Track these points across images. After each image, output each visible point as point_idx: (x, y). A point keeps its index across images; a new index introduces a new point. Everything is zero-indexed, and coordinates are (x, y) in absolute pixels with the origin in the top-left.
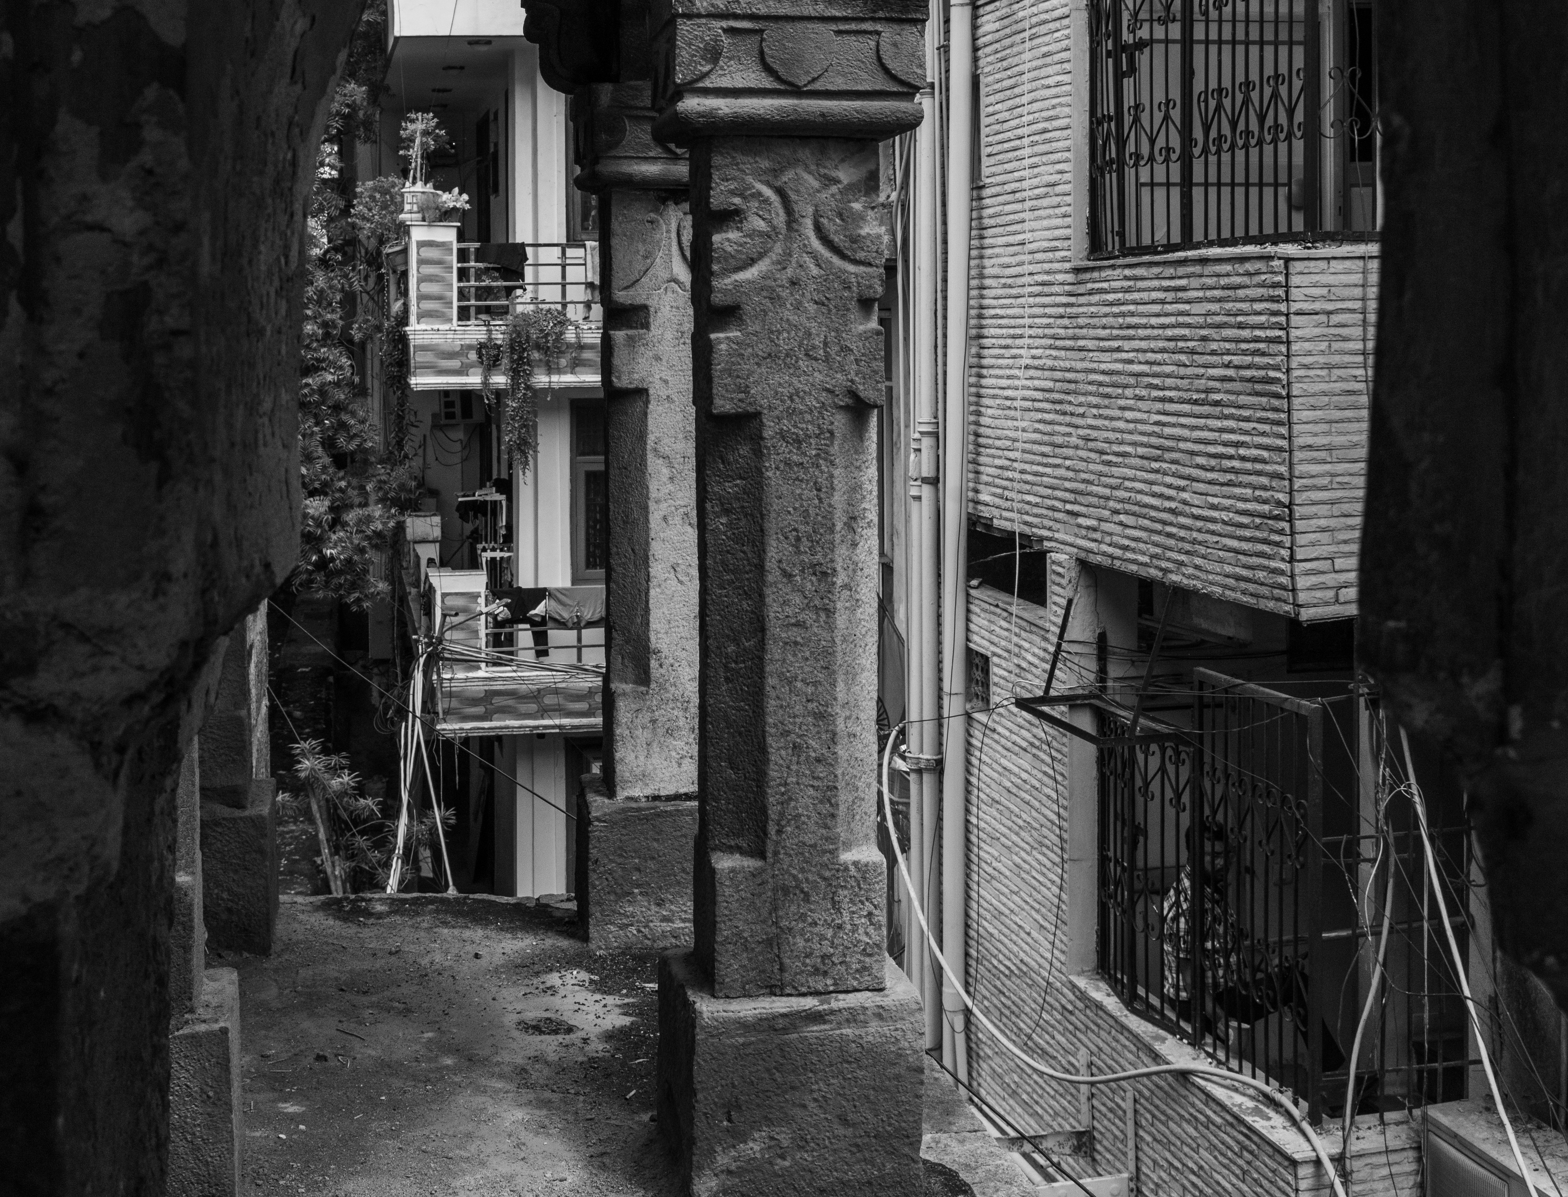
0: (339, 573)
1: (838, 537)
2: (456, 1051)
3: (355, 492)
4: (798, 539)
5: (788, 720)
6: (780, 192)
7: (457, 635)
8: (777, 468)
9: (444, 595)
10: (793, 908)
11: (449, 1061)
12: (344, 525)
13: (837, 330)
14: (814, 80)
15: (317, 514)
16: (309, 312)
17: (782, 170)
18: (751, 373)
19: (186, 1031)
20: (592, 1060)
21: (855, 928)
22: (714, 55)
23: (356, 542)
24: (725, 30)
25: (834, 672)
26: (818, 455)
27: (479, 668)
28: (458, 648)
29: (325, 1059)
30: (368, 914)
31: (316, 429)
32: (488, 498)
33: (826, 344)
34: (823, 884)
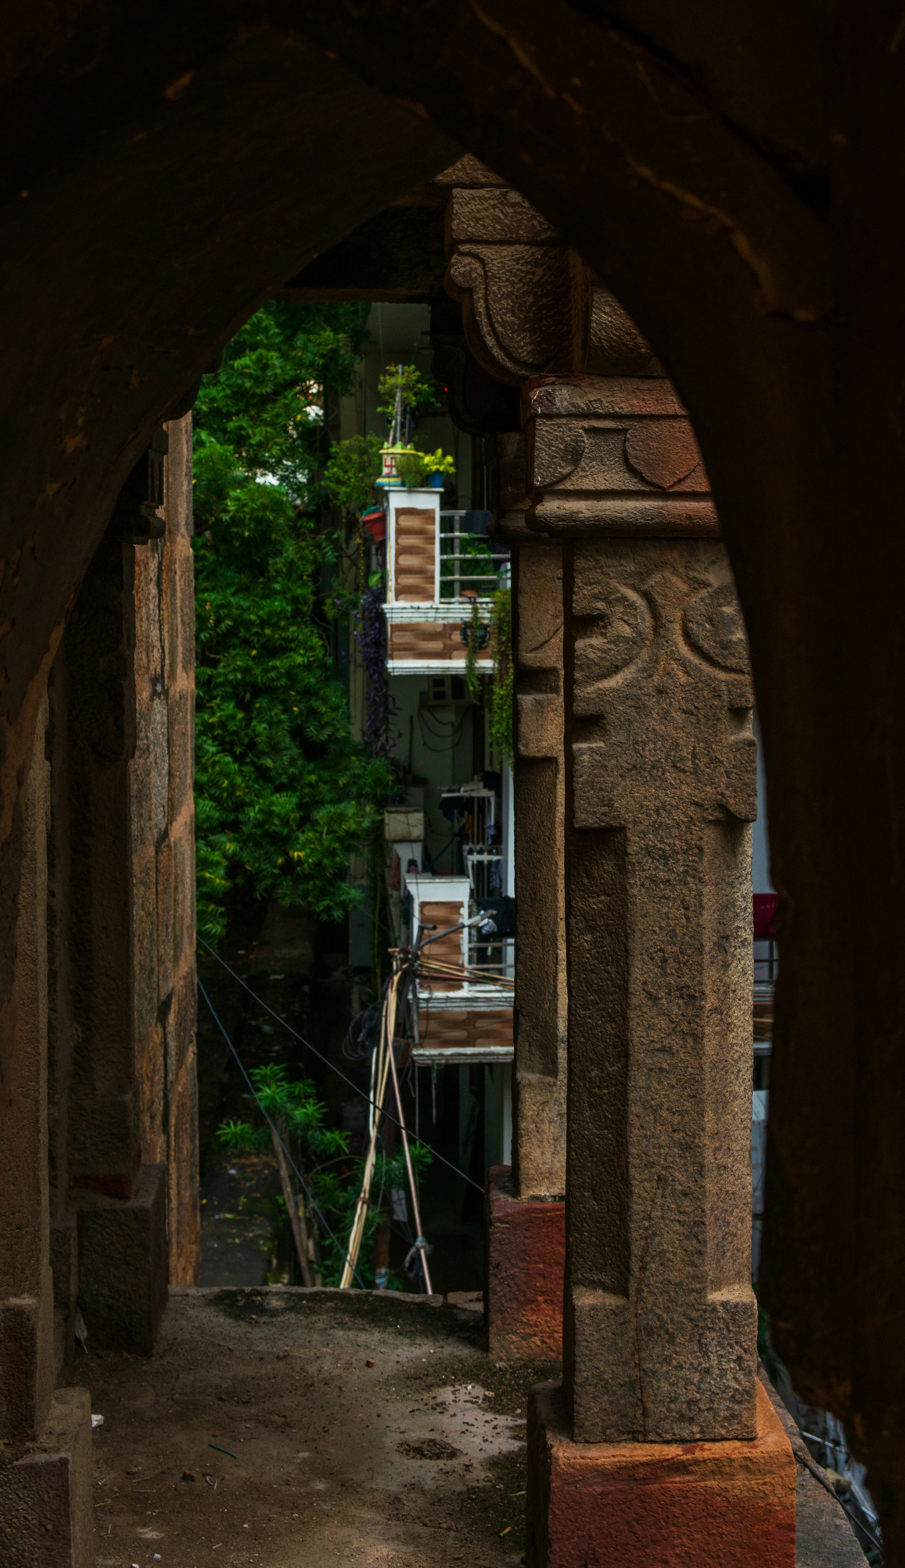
0: (307, 877)
1: (707, 958)
2: (329, 1474)
3: (327, 787)
4: (664, 960)
5: (652, 1151)
6: (647, 596)
7: (436, 949)
8: (643, 885)
9: (423, 905)
10: (658, 1350)
11: (320, 1486)
12: (315, 823)
13: (706, 741)
14: (680, 481)
15: (283, 812)
16: (277, 587)
17: (649, 573)
18: (614, 786)
19: (26, 1461)
20: (471, 1490)
21: (723, 1373)
22: (574, 455)
23: (326, 843)
24: (586, 430)
25: (702, 1100)
26: (685, 872)
27: (460, 987)
28: (435, 965)
29: (192, 1479)
30: (262, 1310)
31: (283, 717)
32: (475, 794)
33: (694, 755)
34: (689, 1326)
